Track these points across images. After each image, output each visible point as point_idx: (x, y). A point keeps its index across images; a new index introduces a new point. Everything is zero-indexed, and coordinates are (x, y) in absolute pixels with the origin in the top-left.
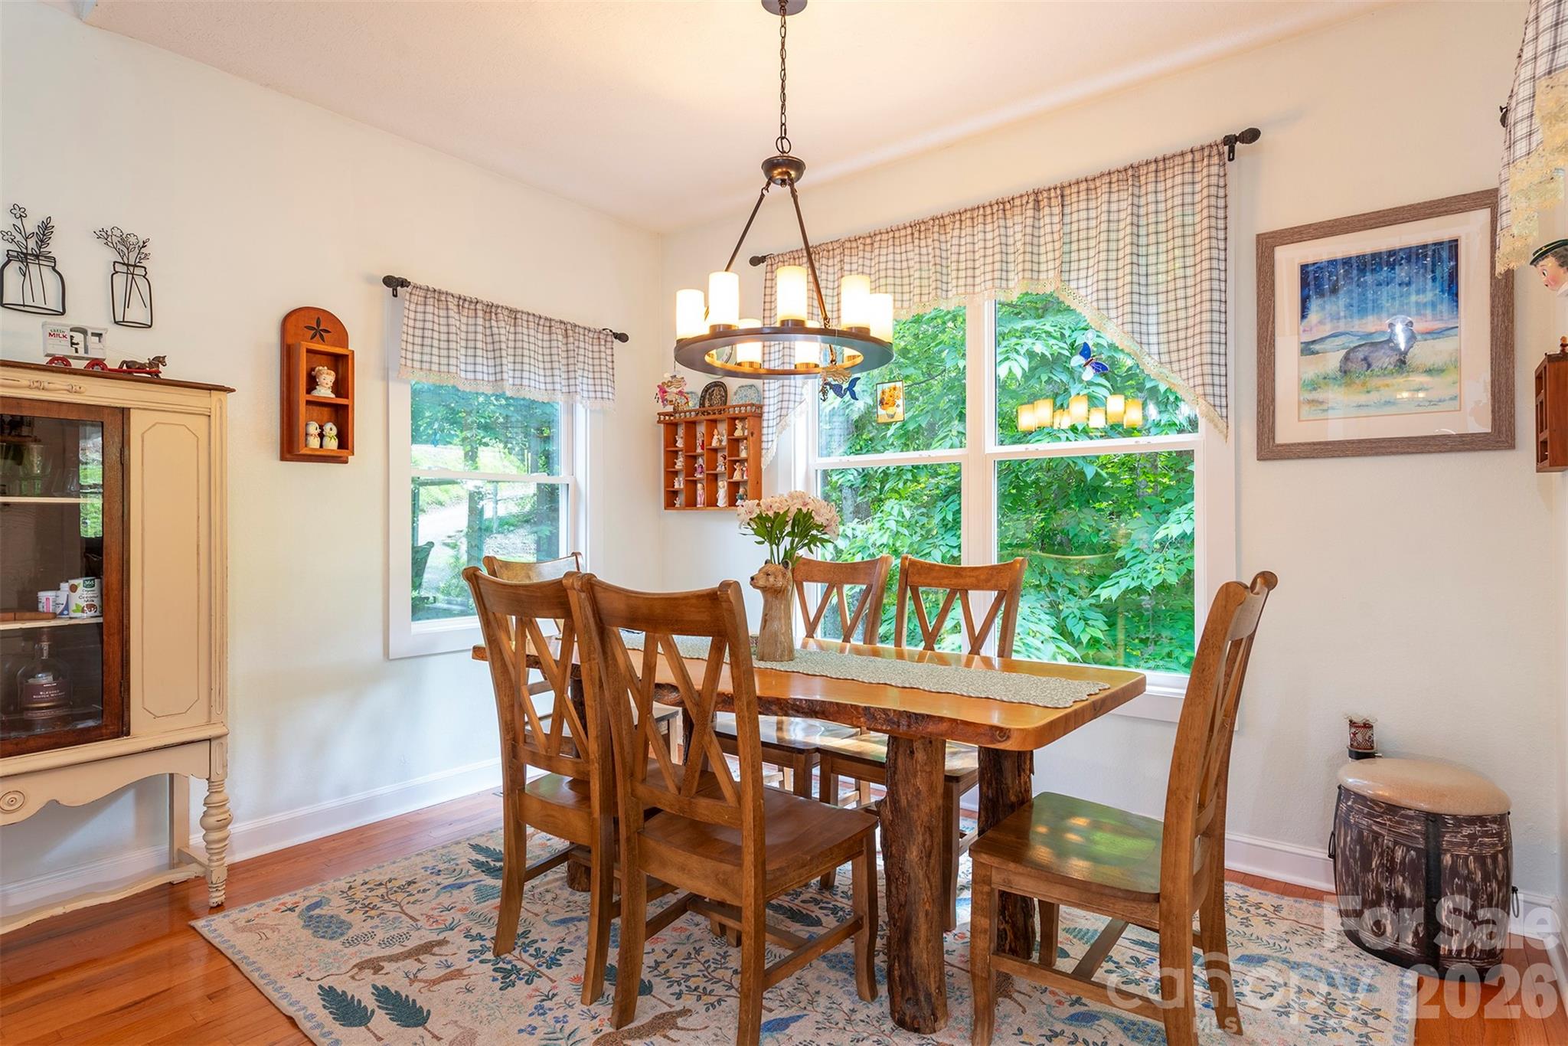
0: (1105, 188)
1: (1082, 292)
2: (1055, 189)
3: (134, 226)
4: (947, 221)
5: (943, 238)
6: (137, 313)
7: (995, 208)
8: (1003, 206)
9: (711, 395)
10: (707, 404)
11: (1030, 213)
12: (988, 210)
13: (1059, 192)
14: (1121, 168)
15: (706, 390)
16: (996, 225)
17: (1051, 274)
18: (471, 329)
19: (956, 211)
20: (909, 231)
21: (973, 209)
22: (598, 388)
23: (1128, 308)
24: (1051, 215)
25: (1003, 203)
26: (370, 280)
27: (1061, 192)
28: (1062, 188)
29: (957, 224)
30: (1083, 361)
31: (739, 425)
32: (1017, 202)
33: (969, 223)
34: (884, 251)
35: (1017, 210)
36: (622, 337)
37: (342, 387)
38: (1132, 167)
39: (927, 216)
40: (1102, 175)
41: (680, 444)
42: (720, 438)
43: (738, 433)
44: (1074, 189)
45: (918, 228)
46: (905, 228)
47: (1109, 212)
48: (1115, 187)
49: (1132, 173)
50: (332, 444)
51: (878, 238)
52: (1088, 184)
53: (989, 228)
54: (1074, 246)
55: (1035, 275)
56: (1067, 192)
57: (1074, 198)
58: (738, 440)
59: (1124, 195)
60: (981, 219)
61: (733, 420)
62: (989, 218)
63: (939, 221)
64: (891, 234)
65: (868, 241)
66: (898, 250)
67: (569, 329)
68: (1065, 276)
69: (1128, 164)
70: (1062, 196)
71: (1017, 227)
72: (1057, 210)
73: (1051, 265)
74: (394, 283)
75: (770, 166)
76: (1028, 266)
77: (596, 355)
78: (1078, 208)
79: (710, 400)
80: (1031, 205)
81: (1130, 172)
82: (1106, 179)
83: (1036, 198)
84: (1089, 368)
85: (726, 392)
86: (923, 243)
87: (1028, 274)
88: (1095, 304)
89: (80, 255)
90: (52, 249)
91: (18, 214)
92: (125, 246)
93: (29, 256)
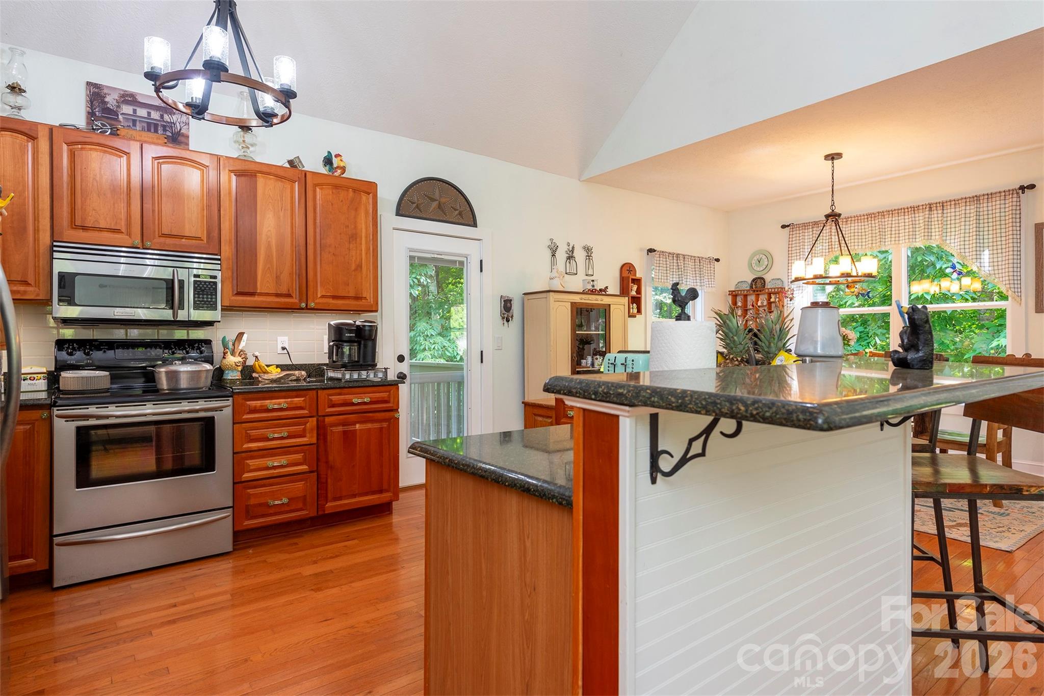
0: (964, 204)
1: (953, 245)
2: (939, 203)
3: (590, 244)
4: (885, 213)
5: (883, 220)
6: (590, 272)
7: (910, 209)
8: (914, 209)
9: (756, 283)
10: (754, 287)
11: (927, 213)
12: (906, 210)
13: (941, 204)
14: (971, 196)
15: (754, 280)
16: (910, 216)
17: (937, 237)
18: (672, 264)
19: (890, 209)
20: (866, 217)
21: (898, 210)
22: (710, 283)
23: (974, 253)
24: (937, 214)
25: (914, 208)
26: (641, 250)
27: (943, 205)
28: (943, 203)
29: (891, 215)
30: (952, 270)
31: (773, 296)
32: (921, 207)
33: (896, 215)
34: (853, 225)
35: (921, 211)
36: (718, 260)
37: (639, 291)
38: (976, 196)
39: (875, 211)
40: (962, 199)
41: (739, 304)
42: (763, 300)
43: (772, 300)
44: (949, 204)
45: (870, 216)
46: (864, 216)
47: (965, 214)
48: (968, 204)
49: (977, 199)
50: (635, 311)
51: (850, 219)
52: (956, 202)
53: (906, 217)
54: (949, 226)
55: (930, 237)
56: (945, 204)
57: (949, 207)
58: (771, 303)
59: (972, 207)
60: (902, 214)
61: (769, 295)
62: (906, 214)
63: (882, 214)
64: (856, 218)
65: (844, 220)
66: (860, 224)
67: (700, 259)
68: (945, 238)
69: (974, 195)
70: (943, 206)
71: (921, 217)
72: (940, 212)
73: (937, 234)
74: (651, 251)
75: (827, 216)
76: (926, 234)
77: (709, 269)
78: (950, 211)
79: (755, 285)
80: (927, 209)
81: (975, 198)
82: (964, 201)
83: (930, 207)
84: (955, 273)
85: (765, 282)
86: (873, 222)
87: (926, 237)
88: (959, 251)
89: (580, 255)
90: (575, 254)
91: (568, 245)
92: (588, 250)
93: (570, 257)
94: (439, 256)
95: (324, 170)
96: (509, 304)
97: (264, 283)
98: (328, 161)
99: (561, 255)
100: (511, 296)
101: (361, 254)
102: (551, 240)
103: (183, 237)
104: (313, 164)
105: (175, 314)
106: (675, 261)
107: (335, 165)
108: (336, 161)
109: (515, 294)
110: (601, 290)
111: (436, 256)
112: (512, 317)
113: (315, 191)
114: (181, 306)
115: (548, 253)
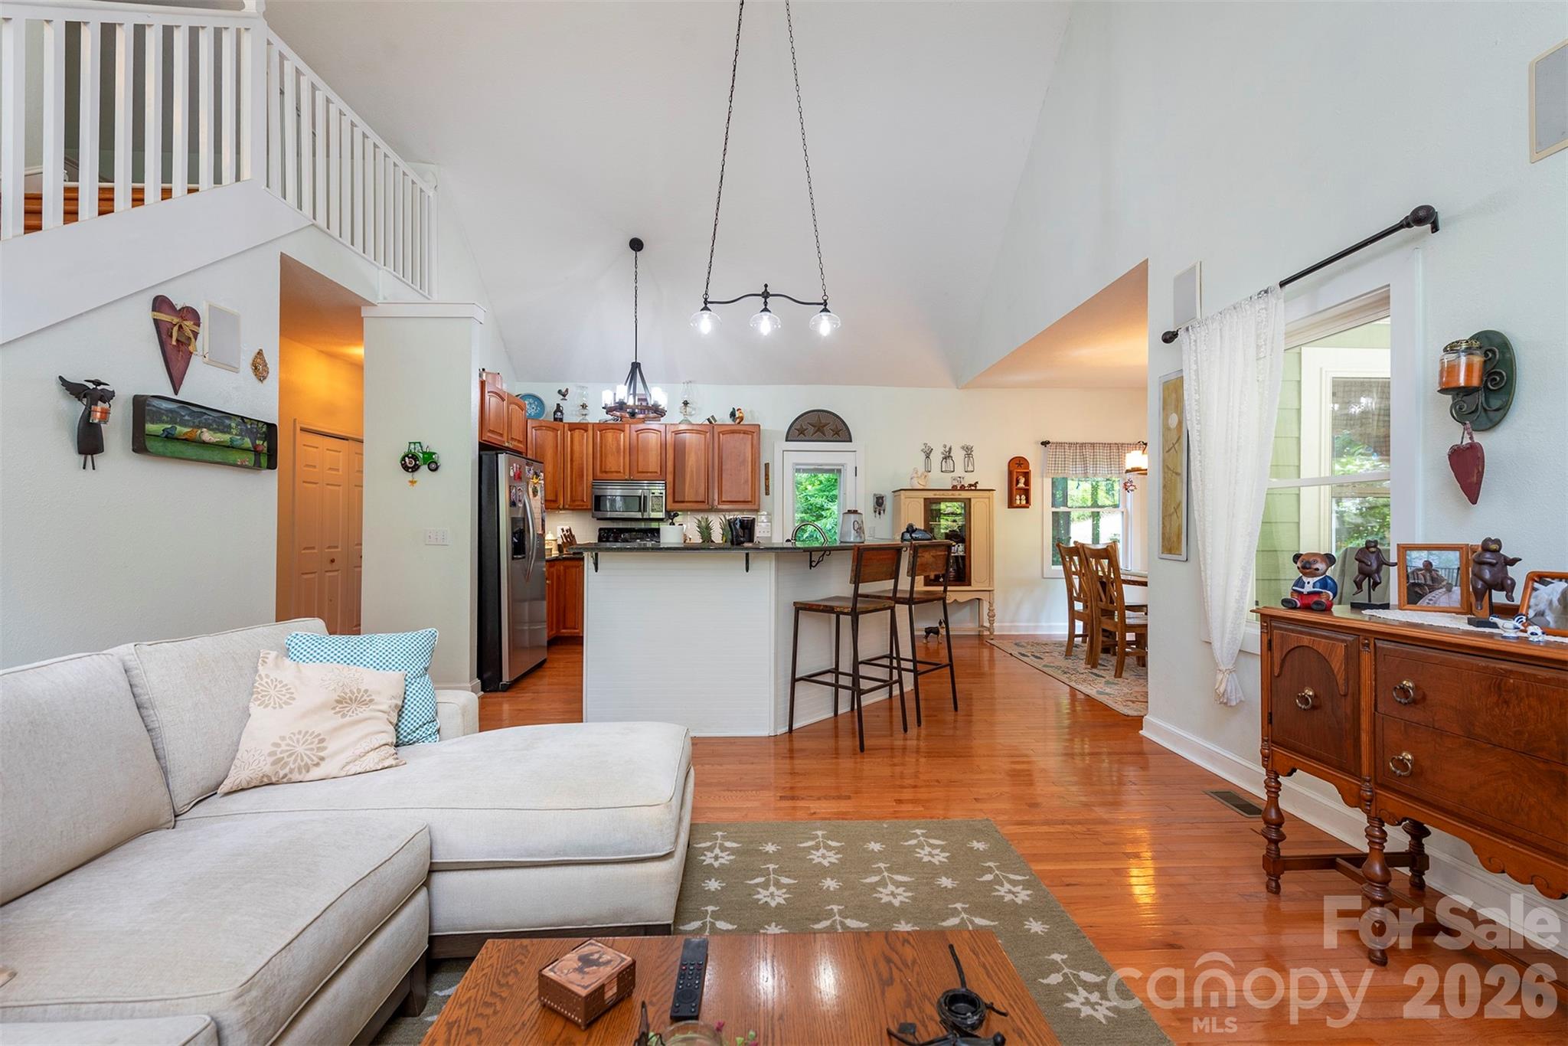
3: (970, 444)
6: (970, 468)
18: (1075, 453)
26: (1037, 443)
37: (1027, 483)
50: (1024, 502)
74: (1045, 443)
89: (958, 455)
90: (952, 454)
91: (945, 446)
92: (968, 451)
93: (947, 456)
94: (820, 467)
95: (729, 421)
96: (880, 501)
97: (689, 494)
98: (733, 415)
99: (936, 457)
100: (883, 494)
101: (748, 473)
102: (925, 444)
103: (647, 472)
104: (724, 418)
105: (643, 515)
106: (1078, 451)
107: (737, 416)
108: (737, 414)
109: (886, 490)
110: (971, 485)
111: (816, 467)
112: (884, 511)
113: (719, 436)
114: (645, 510)
115: (923, 456)
